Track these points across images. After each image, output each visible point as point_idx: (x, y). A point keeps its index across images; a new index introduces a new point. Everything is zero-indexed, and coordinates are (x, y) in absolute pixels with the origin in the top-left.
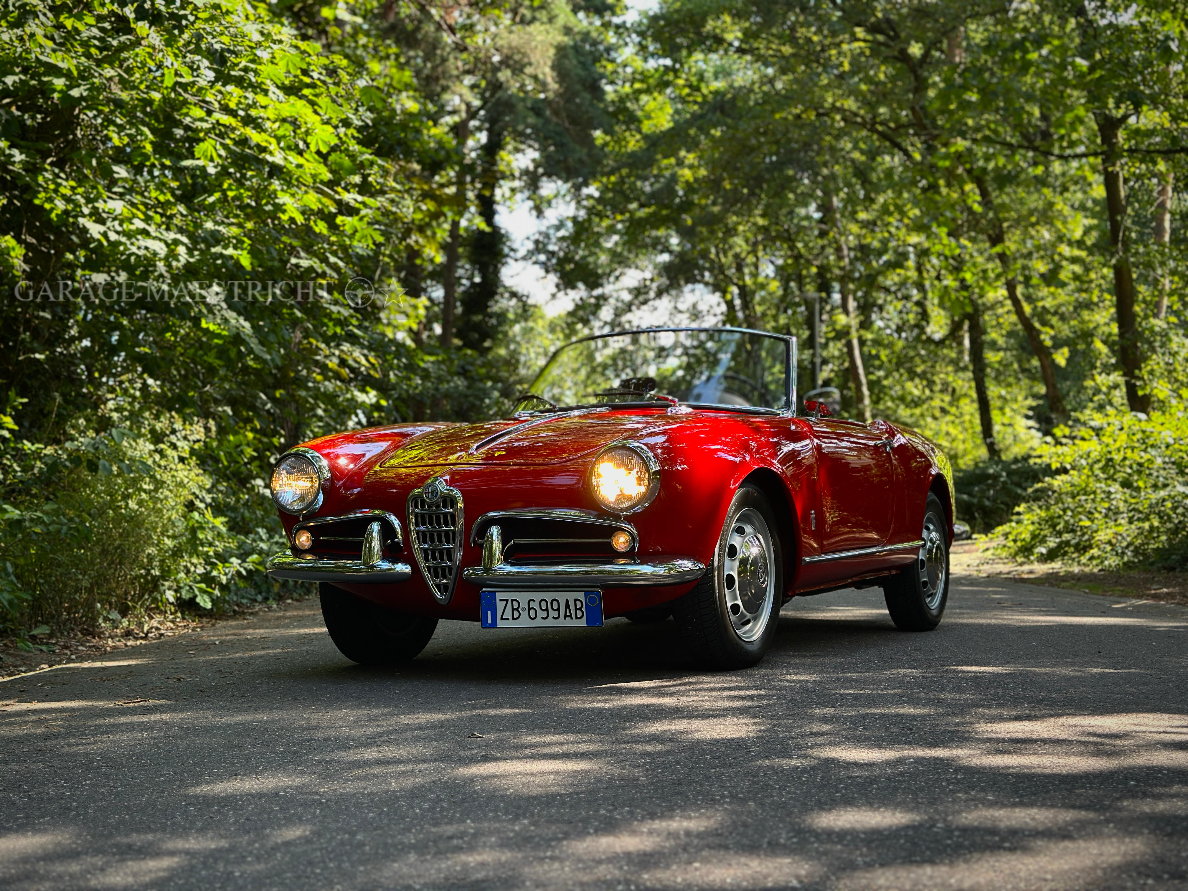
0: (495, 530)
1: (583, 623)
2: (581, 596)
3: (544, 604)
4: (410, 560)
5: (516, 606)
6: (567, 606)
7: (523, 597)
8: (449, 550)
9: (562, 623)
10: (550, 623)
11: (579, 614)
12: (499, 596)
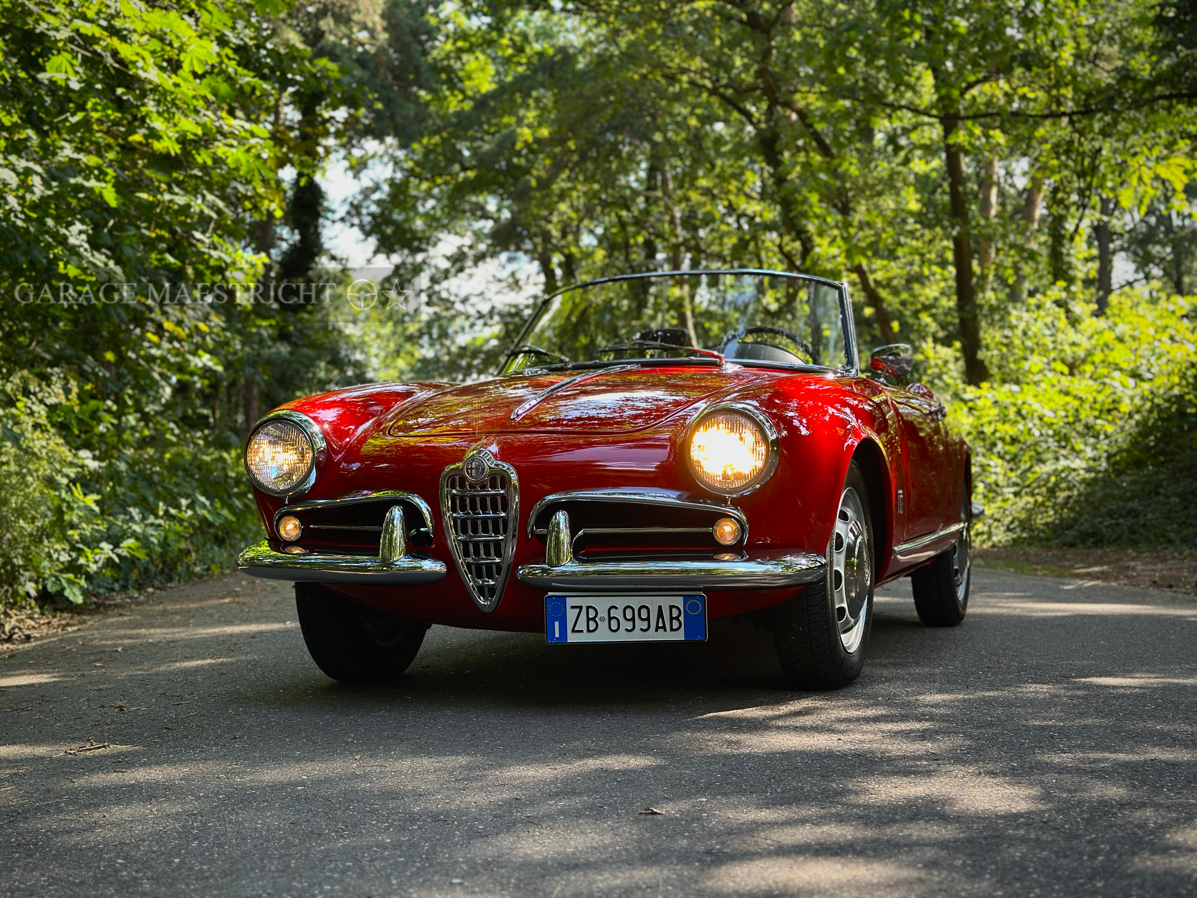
0: (561, 517)
1: (680, 636)
2: (679, 602)
3: (629, 612)
4: (441, 554)
5: (592, 614)
6: (660, 614)
7: (602, 604)
8: (497, 544)
9: (653, 636)
10: (637, 636)
11: (676, 625)
12: (570, 602)
